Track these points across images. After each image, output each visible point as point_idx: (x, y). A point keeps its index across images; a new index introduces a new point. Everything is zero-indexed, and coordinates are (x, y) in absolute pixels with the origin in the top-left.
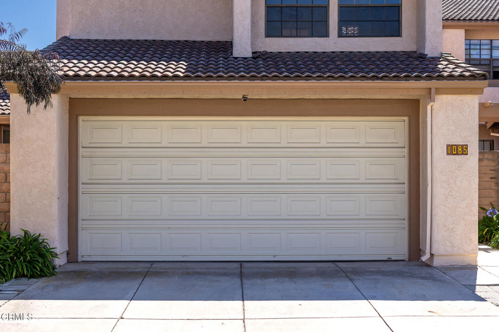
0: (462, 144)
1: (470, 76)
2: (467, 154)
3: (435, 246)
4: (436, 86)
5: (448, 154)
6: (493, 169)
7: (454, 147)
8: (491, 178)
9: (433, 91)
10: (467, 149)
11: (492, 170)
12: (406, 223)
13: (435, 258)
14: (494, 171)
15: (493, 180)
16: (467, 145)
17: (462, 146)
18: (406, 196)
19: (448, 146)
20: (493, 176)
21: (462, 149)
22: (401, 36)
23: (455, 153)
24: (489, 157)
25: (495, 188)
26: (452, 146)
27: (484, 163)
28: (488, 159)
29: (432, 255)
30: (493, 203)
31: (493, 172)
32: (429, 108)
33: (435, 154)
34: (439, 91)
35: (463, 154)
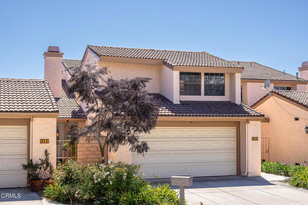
1: (260, 115)
3: (249, 170)
4: (250, 119)
5: (252, 140)
9: (249, 120)
10: (258, 138)
12: (235, 163)
13: (249, 174)
17: (256, 137)
18: (235, 154)
19: (252, 137)
22: (225, 96)
23: (254, 140)
26: (254, 137)
29: (248, 173)
32: (247, 125)
33: (249, 140)
34: (251, 120)
35: (257, 140)
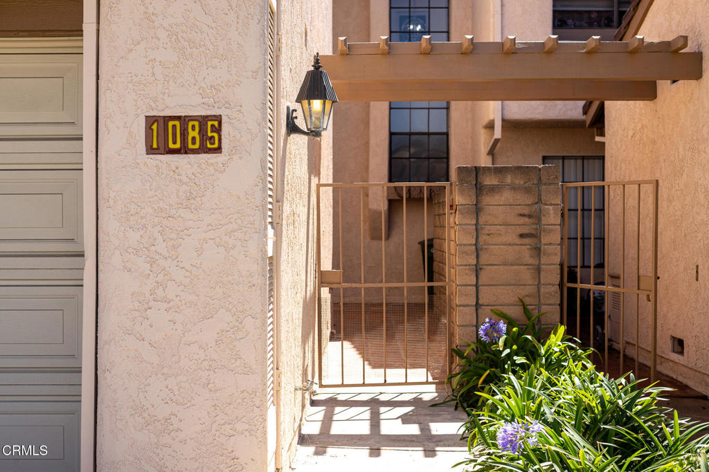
0: (204, 113)
2: (218, 150)
5: (151, 150)
6: (526, 211)
7: (174, 126)
8: (522, 236)
10: (218, 130)
11: (523, 215)
14: (530, 216)
15: (526, 241)
16: (219, 119)
17: (203, 120)
19: (150, 120)
20: (526, 230)
21: (202, 132)
23: (178, 146)
24: (517, 182)
25: (531, 261)
26: (167, 119)
27: (503, 199)
28: (514, 188)
30: (527, 301)
31: (526, 220)
35: (203, 150)
